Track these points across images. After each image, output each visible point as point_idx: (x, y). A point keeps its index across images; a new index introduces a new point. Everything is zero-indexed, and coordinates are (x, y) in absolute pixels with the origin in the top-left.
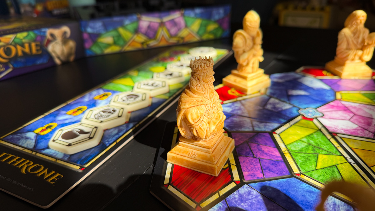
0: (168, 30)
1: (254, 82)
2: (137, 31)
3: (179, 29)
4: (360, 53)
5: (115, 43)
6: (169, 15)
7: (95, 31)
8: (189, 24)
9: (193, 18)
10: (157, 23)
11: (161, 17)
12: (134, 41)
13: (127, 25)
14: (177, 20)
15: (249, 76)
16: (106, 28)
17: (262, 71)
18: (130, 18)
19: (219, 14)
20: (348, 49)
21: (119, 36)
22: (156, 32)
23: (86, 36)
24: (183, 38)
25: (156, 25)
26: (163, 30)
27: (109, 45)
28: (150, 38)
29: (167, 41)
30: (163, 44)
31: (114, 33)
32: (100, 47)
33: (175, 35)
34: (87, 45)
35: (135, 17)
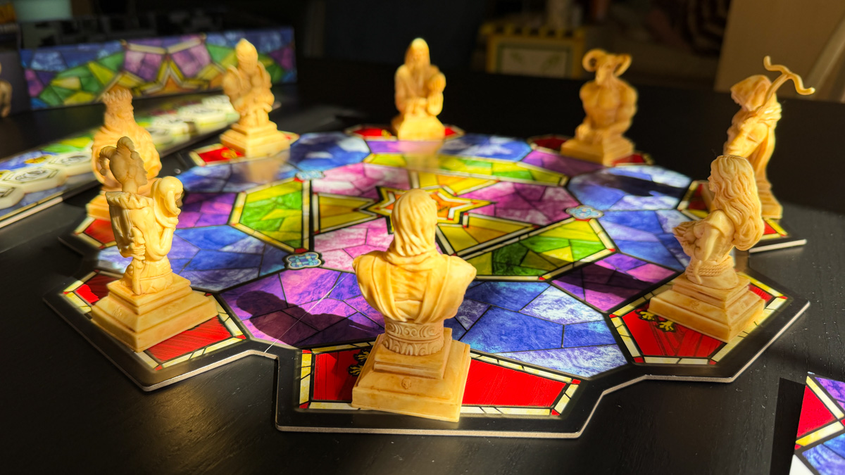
0: (179, 68)
1: (260, 140)
2: (122, 68)
3: (200, 67)
4: (422, 102)
5: (83, 89)
6: (179, 42)
7: (46, 68)
8: (217, 57)
9: (224, 47)
10: (157, 55)
11: (162, 46)
12: (117, 84)
13: (103, 58)
14: (194, 51)
15: (250, 131)
16: (67, 62)
17: (273, 126)
18: (108, 46)
19: (272, 42)
20: (408, 97)
21: (91, 76)
22: (156, 70)
23: (30, 75)
24: (208, 81)
25: (157, 59)
26: (168, 67)
27: (73, 92)
28: (147, 81)
29: (178, 86)
30: (170, 90)
31: (80, 71)
32: (56, 95)
33: (194, 77)
34: (33, 92)
35: (117, 45)
